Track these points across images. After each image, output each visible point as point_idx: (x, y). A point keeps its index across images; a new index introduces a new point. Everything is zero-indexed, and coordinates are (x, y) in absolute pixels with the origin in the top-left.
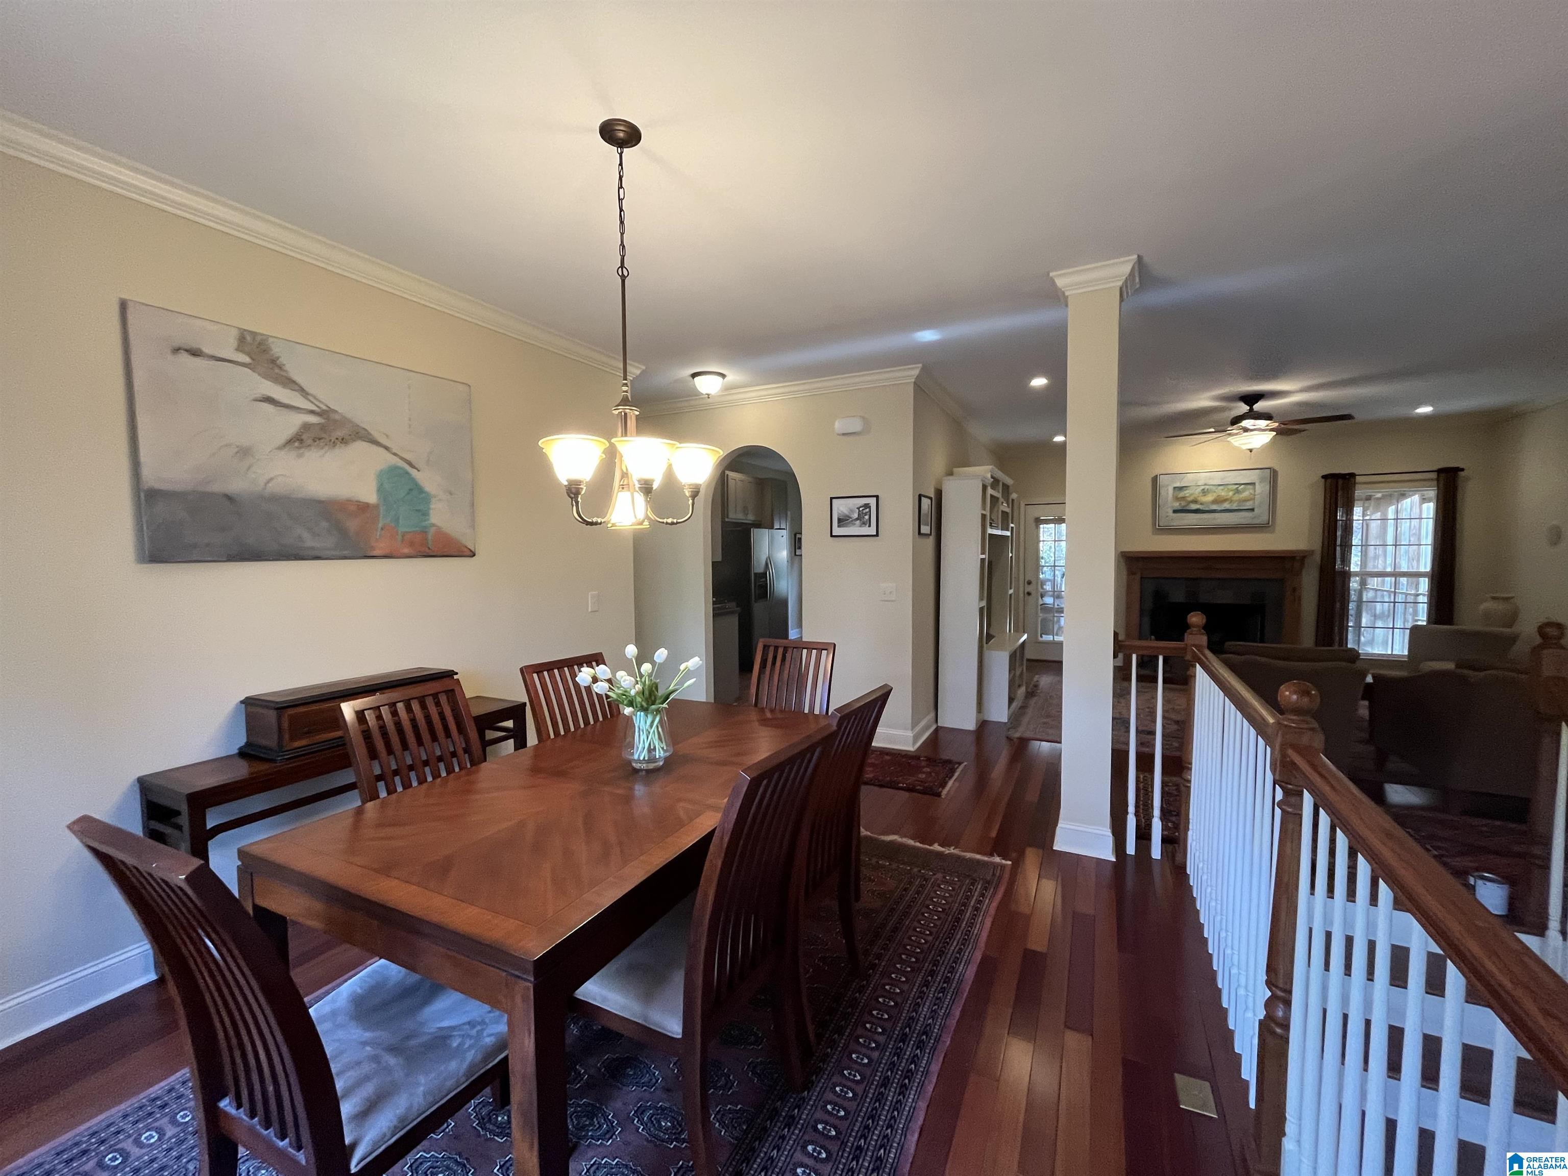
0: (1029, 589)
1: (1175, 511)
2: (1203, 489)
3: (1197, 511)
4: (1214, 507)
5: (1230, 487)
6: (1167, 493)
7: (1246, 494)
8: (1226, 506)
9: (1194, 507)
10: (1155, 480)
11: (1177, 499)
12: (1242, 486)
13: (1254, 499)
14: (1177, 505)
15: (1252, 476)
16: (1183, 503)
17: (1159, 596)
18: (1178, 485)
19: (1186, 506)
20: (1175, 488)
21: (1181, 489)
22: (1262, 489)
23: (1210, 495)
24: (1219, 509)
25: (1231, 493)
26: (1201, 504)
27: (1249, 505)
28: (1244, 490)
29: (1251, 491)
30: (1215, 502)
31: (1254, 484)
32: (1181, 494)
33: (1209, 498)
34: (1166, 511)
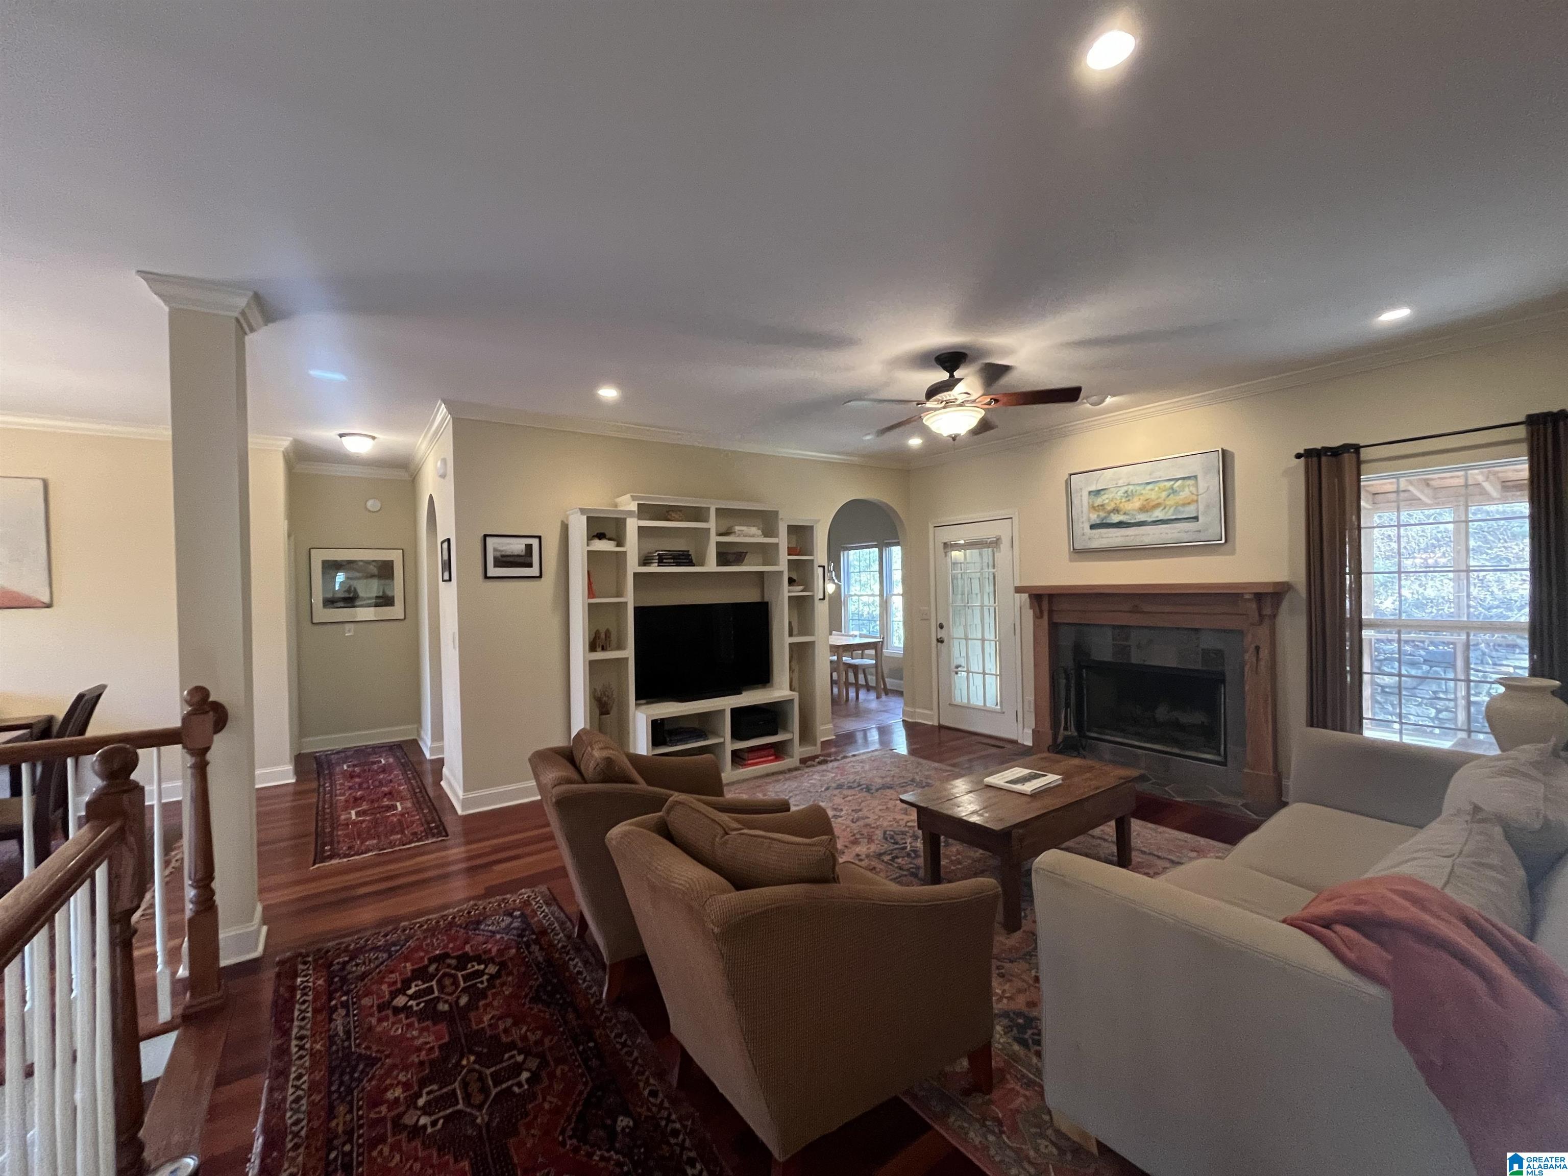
0: (942, 634)
1: (1093, 527)
2: (1126, 492)
3: (1120, 525)
4: (1142, 517)
5: (1162, 485)
6: (1082, 500)
7: (1184, 495)
8: (1158, 514)
9: (1115, 518)
10: (1068, 483)
11: (1093, 508)
12: (1180, 482)
13: (1197, 501)
14: (1094, 518)
15: (1194, 466)
16: (1102, 514)
17: (1079, 650)
18: (1093, 488)
19: (1105, 518)
20: (1090, 492)
21: (1098, 493)
22: (1210, 485)
23: (1136, 499)
24: (1150, 520)
25: (1164, 494)
26: (1125, 514)
27: (1190, 511)
28: (1182, 488)
29: (1193, 489)
30: (1143, 509)
31: (1196, 477)
32: (1099, 501)
33: (1136, 504)
34: (1083, 527)
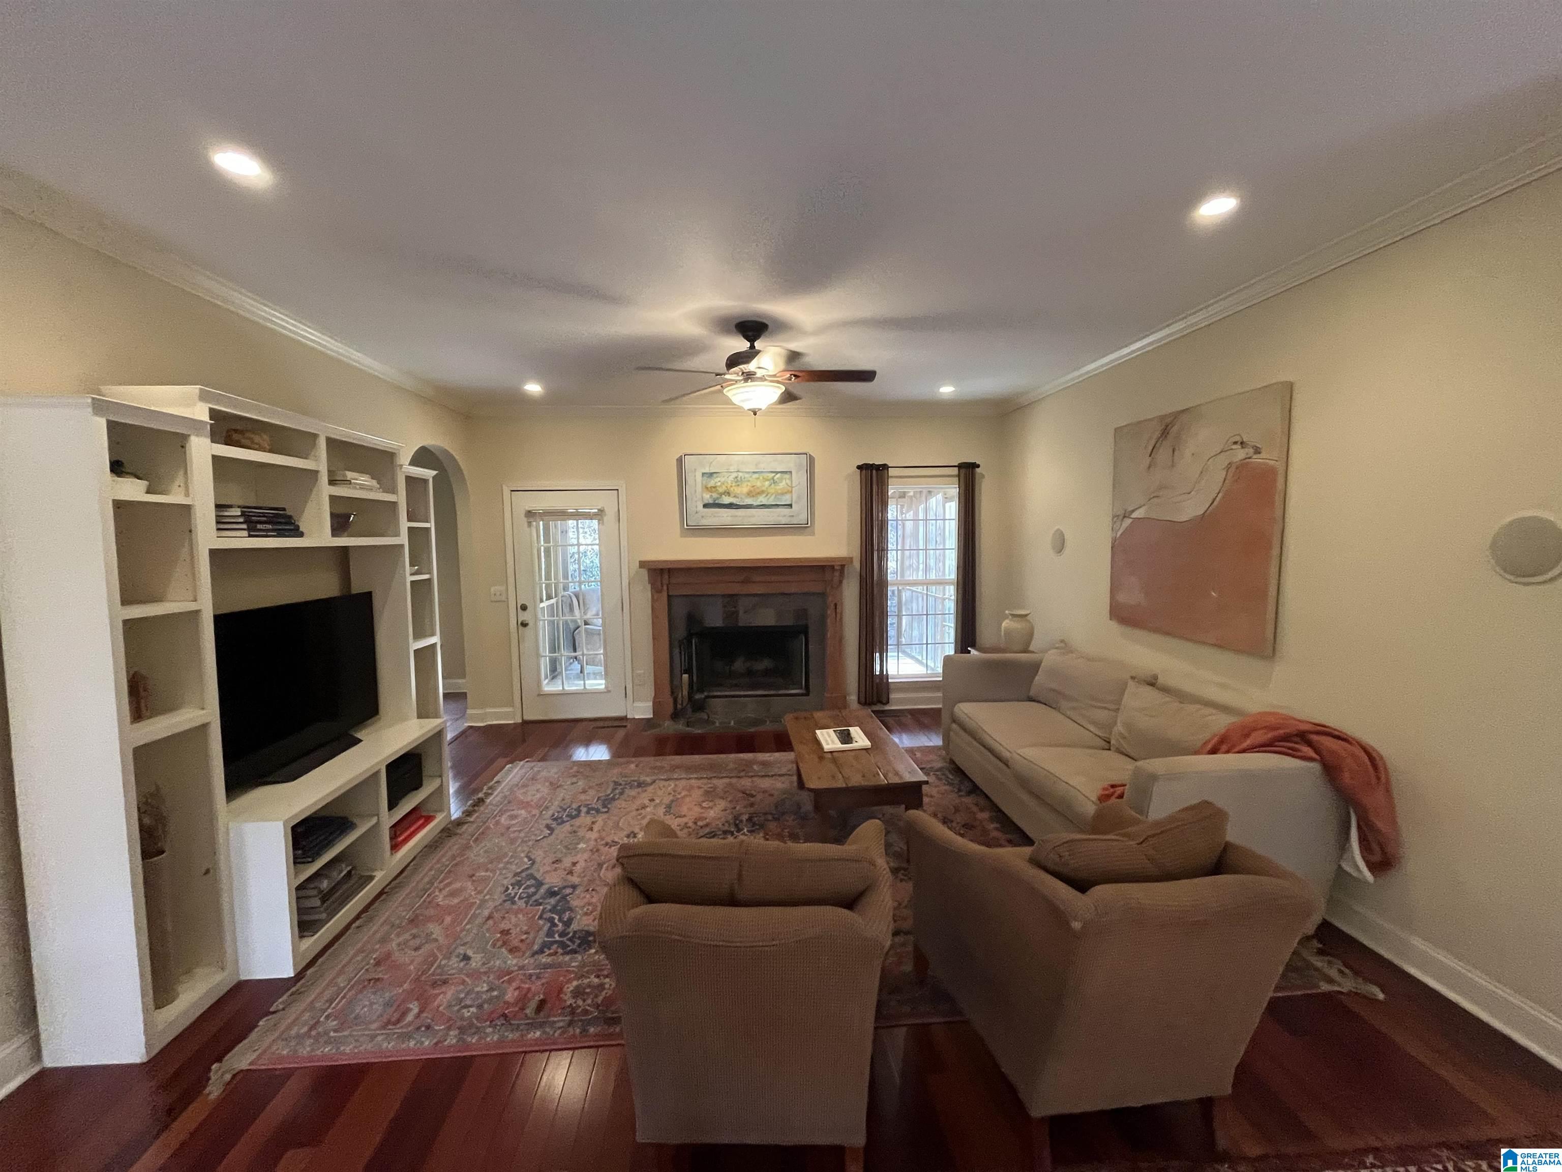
0: (524, 616)
1: (705, 506)
2: (736, 477)
3: (730, 506)
4: (749, 501)
5: (765, 475)
6: (695, 481)
7: (782, 485)
8: (762, 500)
9: (726, 500)
10: (680, 461)
11: (707, 489)
12: (779, 475)
13: (791, 492)
14: (707, 498)
15: (789, 463)
16: (715, 495)
17: (692, 619)
18: (707, 470)
19: (718, 498)
20: (703, 474)
21: (711, 475)
22: (799, 479)
23: (745, 485)
24: (755, 504)
25: (767, 483)
26: (735, 497)
27: (786, 500)
28: (781, 479)
29: (788, 481)
30: (749, 494)
31: (791, 472)
32: (712, 483)
33: (745, 490)
34: (695, 505)
